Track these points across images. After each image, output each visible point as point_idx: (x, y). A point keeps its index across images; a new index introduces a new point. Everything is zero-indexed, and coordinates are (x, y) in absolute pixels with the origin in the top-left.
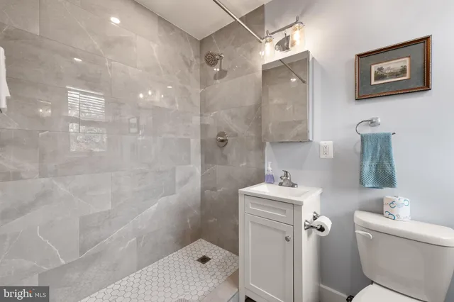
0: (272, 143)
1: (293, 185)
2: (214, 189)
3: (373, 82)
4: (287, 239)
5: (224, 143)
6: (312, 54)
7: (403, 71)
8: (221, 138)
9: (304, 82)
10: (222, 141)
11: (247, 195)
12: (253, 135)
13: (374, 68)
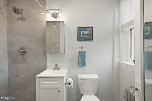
0: (50, 53)
1: (59, 69)
2: (18, 76)
3: (82, 36)
4: (59, 91)
5: (24, 53)
6: (65, 23)
7: (88, 34)
8: (23, 50)
9: (59, 29)
10: (24, 52)
11: (40, 77)
12: (41, 49)
13: (82, 32)
